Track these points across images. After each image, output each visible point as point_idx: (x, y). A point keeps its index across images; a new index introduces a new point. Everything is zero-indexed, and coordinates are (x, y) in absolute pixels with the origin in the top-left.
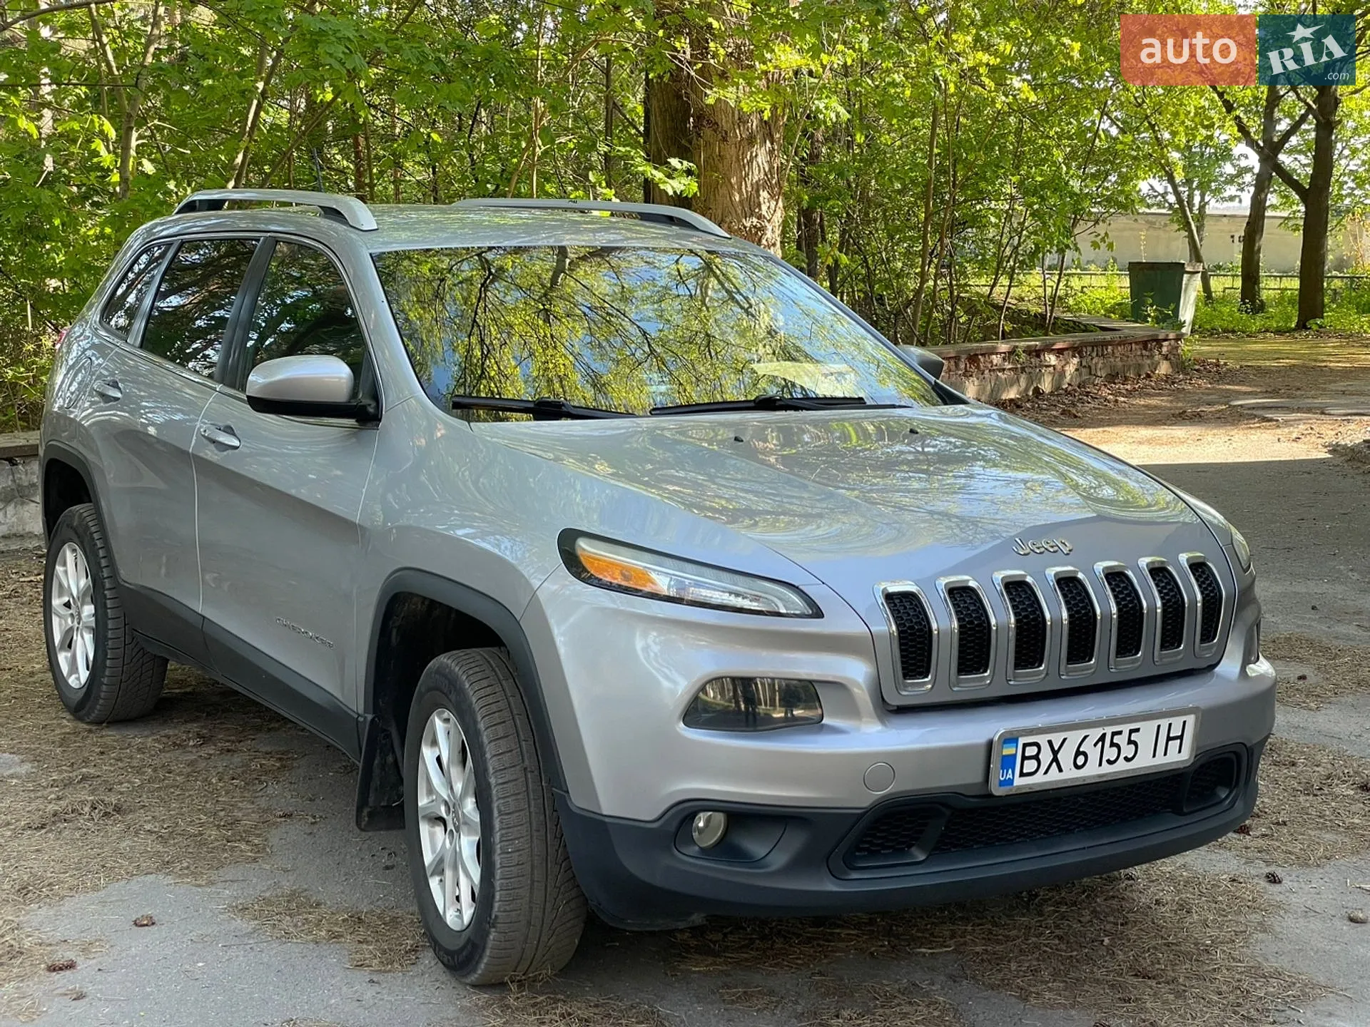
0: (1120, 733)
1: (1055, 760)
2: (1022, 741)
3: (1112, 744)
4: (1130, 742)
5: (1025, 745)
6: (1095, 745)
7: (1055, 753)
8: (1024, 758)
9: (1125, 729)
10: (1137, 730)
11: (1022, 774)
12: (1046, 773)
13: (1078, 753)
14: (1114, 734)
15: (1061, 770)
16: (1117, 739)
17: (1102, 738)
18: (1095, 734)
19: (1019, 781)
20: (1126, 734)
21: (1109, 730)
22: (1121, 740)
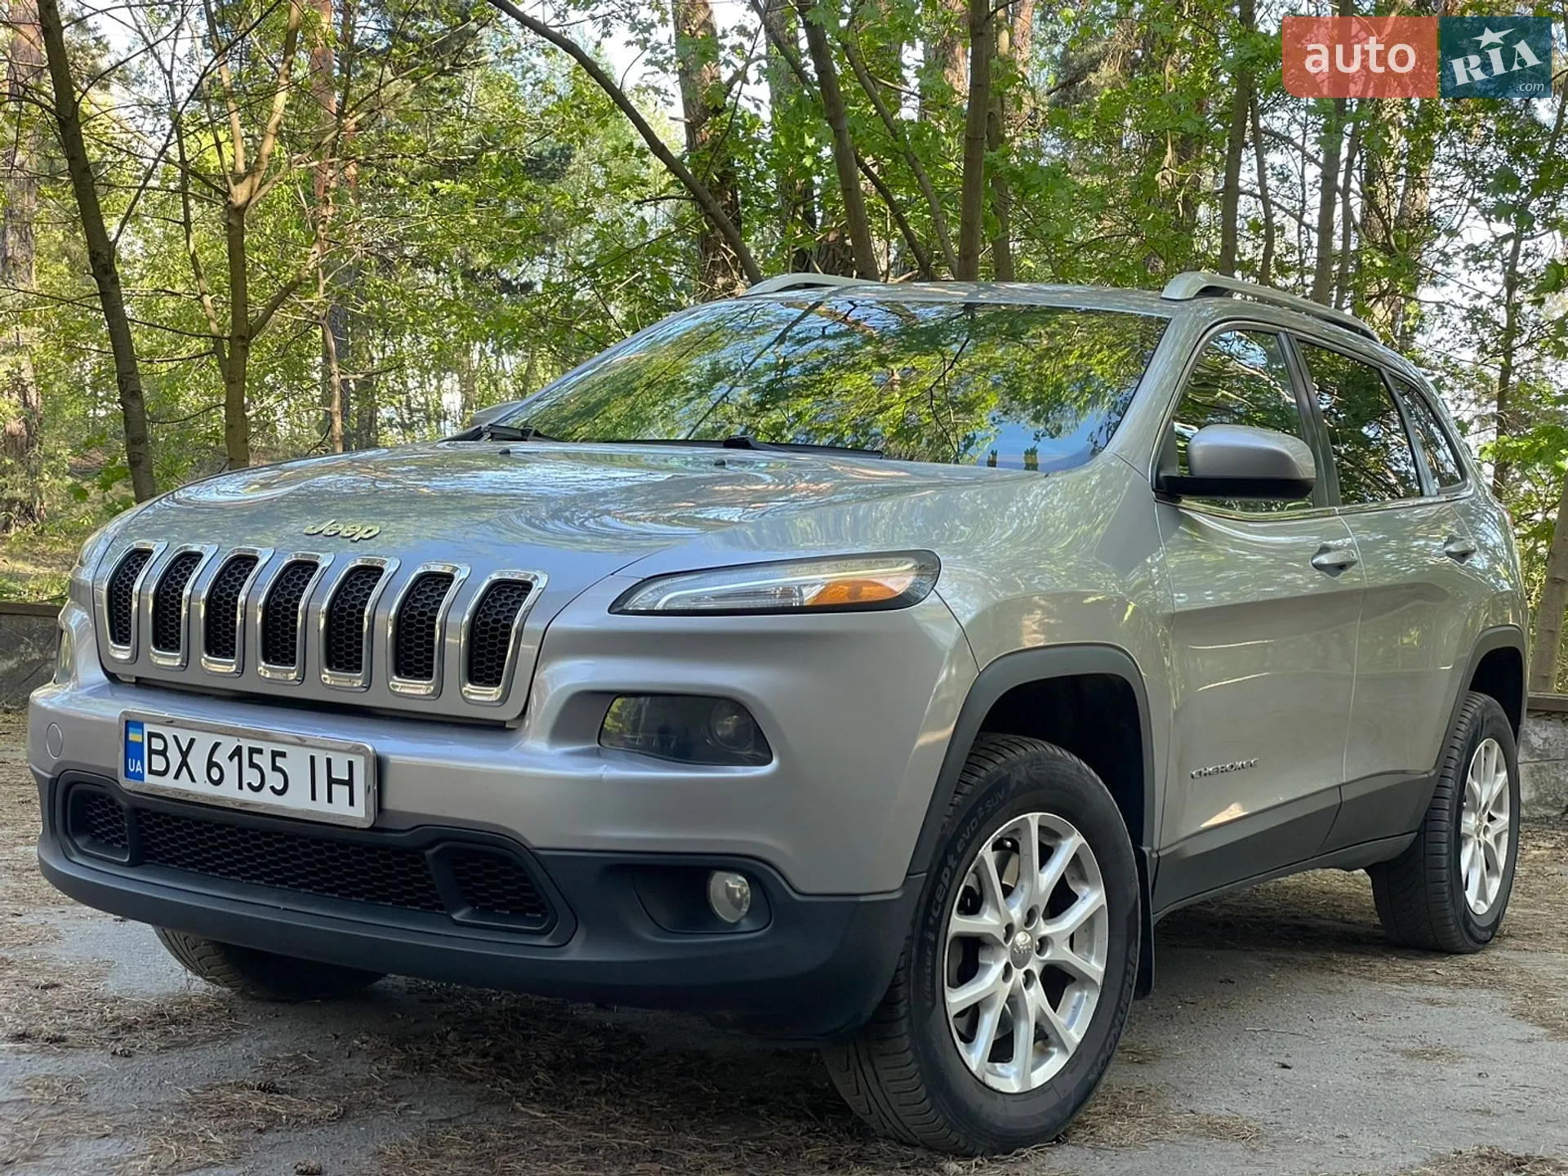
0: (260, 751)
1: (184, 763)
2: (148, 728)
3: (252, 765)
4: (275, 768)
5: (151, 735)
6: (231, 758)
7: (185, 754)
8: (151, 752)
9: (268, 747)
10: (283, 755)
11: (151, 772)
12: (176, 777)
13: (211, 764)
14: (252, 751)
15: (193, 780)
16: (256, 758)
17: (238, 752)
18: (229, 744)
19: (149, 779)
20: (268, 756)
21: (246, 744)
22: (264, 761)
